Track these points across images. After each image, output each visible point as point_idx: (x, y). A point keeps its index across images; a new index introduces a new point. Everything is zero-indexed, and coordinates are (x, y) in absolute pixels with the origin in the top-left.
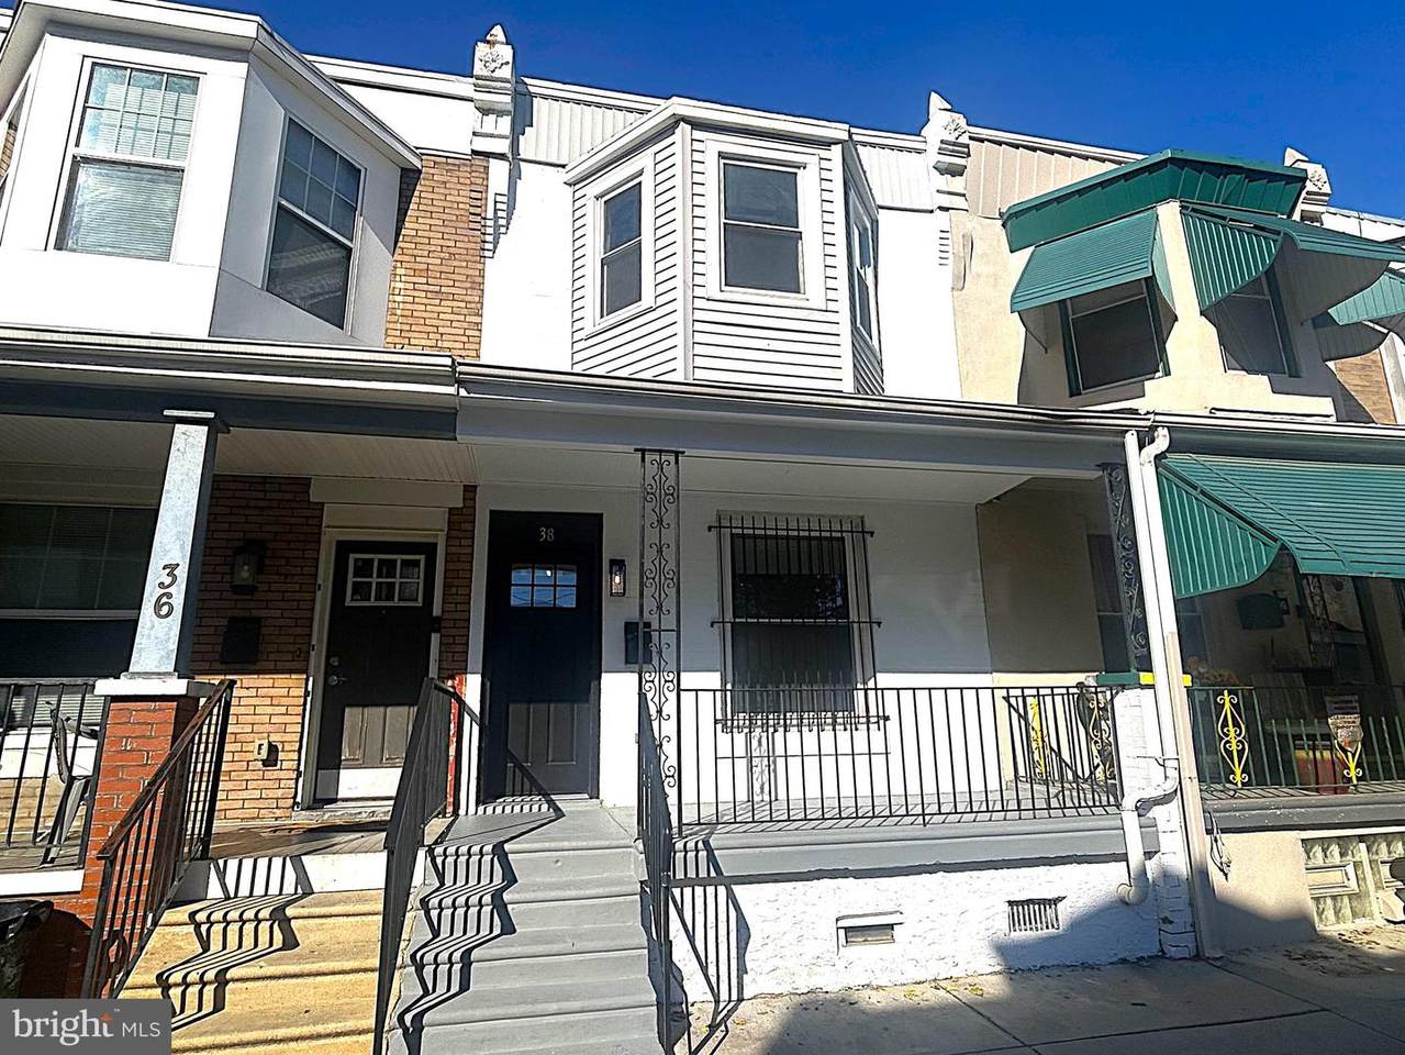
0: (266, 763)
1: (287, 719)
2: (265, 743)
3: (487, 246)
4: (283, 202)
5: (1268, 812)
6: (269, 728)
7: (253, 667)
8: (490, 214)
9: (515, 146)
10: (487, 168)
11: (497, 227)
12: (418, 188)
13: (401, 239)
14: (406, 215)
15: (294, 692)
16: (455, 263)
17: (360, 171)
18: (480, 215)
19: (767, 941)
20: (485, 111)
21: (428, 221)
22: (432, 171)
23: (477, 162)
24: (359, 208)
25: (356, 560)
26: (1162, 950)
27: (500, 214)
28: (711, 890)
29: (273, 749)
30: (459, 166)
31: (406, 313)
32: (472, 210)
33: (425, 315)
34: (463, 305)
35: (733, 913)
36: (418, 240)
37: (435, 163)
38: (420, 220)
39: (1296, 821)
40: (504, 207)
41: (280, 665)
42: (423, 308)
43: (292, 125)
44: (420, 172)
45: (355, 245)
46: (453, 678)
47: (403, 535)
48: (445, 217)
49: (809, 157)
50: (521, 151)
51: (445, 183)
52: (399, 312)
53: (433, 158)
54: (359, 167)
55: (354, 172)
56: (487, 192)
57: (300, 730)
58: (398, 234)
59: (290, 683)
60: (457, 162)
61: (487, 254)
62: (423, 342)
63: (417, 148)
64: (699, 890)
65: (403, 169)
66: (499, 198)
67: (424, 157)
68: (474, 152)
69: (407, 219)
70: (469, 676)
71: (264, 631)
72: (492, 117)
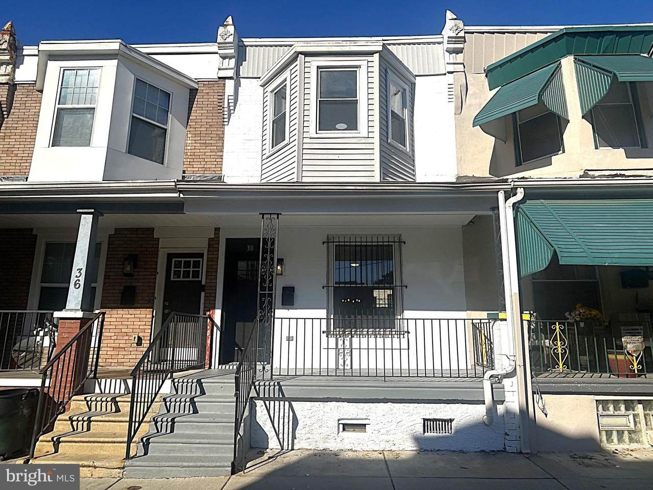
0: (138, 344)
1: (145, 327)
2: (137, 336)
3: (225, 120)
4: (135, 115)
5: (573, 385)
6: (139, 331)
7: (133, 306)
8: (226, 105)
9: (237, 72)
10: (224, 84)
11: (229, 110)
12: (197, 97)
13: (189, 121)
14: (191, 110)
15: (148, 316)
16: (212, 129)
17: (170, 94)
18: (221, 106)
19: (305, 426)
20: (224, 57)
21: (200, 112)
22: (202, 88)
23: (220, 82)
24: (170, 110)
25: (175, 261)
26: (505, 448)
27: (231, 104)
28: (282, 403)
29: (140, 339)
30: (214, 84)
31: (192, 154)
32: (219, 104)
33: (200, 154)
34: (215, 148)
35: (291, 414)
36: (197, 120)
37: (204, 85)
38: (198, 112)
39: (590, 390)
40: (232, 101)
41: (143, 305)
42: (199, 151)
43: (138, 81)
44: (197, 90)
45: (169, 127)
46: (210, 311)
47: (192, 250)
48: (208, 109)
49: (362, 62)
50: (241, 74)
51: (208, 93)
52: (189, 154)
53: (203, 82)
54: (169, 92)
55: (168, 95)
56: (224, 95)
57: (150, 331)
58: (188, 119)
59: (147, 313)
60: (213, 83)
61: (226, 123)
62: (199, 166)
63: (196, 79)
64: (277, 403)
65: (190, 89)
66: (230, 97)
67: (199, 83)
68: (219, 78)
69: (192, 111)
70: (216, 310)
71: (137, 291)
72: (227, 60)
